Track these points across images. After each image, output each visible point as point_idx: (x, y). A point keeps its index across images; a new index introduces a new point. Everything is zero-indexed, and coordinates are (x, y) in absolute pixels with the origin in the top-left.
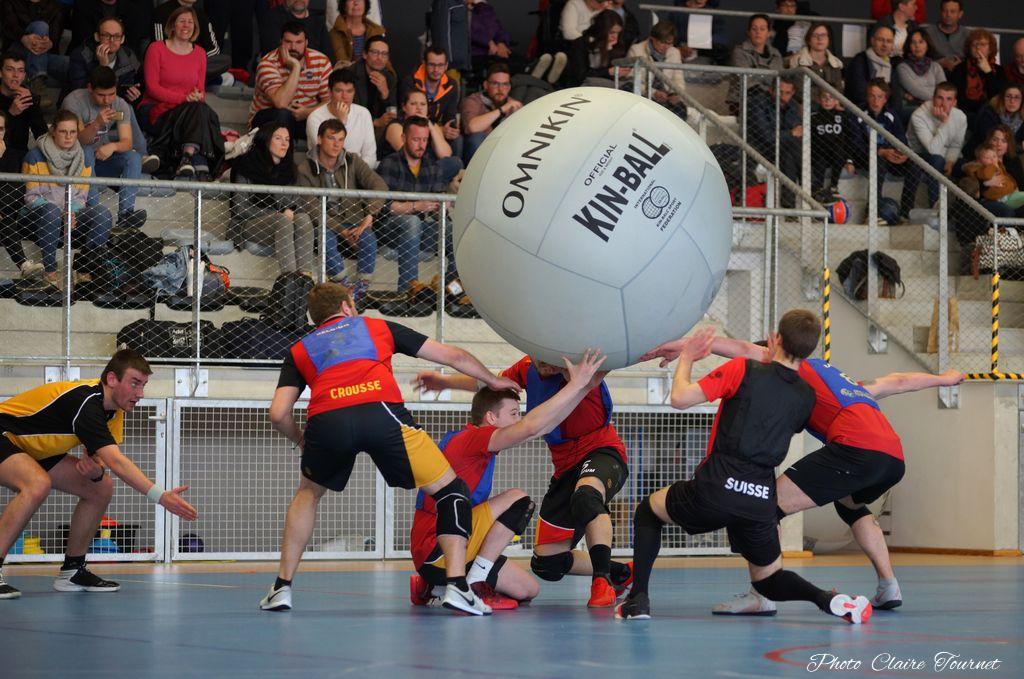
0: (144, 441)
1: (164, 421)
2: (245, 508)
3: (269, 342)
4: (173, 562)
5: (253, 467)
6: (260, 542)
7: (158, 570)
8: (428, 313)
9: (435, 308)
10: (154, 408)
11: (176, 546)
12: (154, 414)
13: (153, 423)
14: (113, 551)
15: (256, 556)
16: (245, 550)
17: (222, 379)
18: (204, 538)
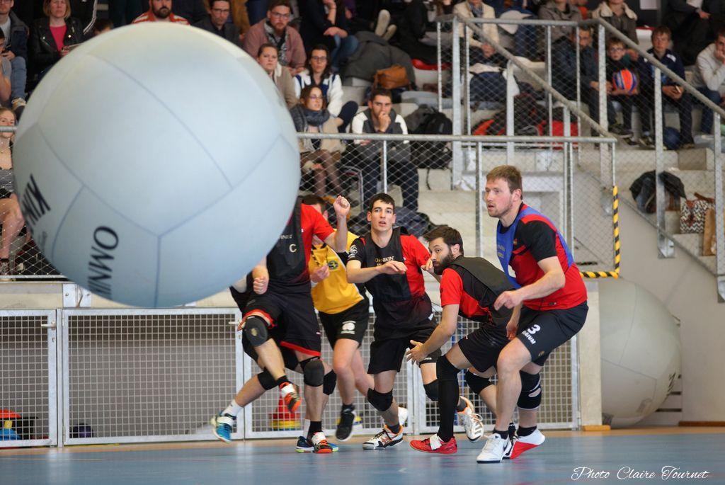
0: (38, 345)
1: (55, 328)
2: (125, 399)
4: (65, 446)
7: (52, 453)
10: (45, 318)
11: (67, 433)
12: (46, 323)
13: (45, 330)
14: (13, 438)
15: (135, 439)
16: (126, 434)
18: (91, 425)
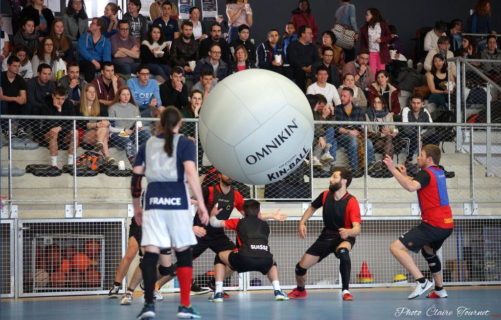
3: (288, 191)
4: (248, 290)
5: (282, 247)
6: (286, 281)
7: (241, 294)
8: (360, 176)
9: (363, 173)
11: (249, 283)
17: (267, 208)
18: (261, 279)
